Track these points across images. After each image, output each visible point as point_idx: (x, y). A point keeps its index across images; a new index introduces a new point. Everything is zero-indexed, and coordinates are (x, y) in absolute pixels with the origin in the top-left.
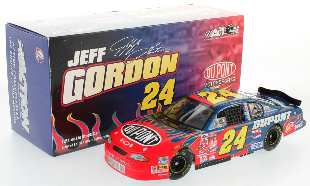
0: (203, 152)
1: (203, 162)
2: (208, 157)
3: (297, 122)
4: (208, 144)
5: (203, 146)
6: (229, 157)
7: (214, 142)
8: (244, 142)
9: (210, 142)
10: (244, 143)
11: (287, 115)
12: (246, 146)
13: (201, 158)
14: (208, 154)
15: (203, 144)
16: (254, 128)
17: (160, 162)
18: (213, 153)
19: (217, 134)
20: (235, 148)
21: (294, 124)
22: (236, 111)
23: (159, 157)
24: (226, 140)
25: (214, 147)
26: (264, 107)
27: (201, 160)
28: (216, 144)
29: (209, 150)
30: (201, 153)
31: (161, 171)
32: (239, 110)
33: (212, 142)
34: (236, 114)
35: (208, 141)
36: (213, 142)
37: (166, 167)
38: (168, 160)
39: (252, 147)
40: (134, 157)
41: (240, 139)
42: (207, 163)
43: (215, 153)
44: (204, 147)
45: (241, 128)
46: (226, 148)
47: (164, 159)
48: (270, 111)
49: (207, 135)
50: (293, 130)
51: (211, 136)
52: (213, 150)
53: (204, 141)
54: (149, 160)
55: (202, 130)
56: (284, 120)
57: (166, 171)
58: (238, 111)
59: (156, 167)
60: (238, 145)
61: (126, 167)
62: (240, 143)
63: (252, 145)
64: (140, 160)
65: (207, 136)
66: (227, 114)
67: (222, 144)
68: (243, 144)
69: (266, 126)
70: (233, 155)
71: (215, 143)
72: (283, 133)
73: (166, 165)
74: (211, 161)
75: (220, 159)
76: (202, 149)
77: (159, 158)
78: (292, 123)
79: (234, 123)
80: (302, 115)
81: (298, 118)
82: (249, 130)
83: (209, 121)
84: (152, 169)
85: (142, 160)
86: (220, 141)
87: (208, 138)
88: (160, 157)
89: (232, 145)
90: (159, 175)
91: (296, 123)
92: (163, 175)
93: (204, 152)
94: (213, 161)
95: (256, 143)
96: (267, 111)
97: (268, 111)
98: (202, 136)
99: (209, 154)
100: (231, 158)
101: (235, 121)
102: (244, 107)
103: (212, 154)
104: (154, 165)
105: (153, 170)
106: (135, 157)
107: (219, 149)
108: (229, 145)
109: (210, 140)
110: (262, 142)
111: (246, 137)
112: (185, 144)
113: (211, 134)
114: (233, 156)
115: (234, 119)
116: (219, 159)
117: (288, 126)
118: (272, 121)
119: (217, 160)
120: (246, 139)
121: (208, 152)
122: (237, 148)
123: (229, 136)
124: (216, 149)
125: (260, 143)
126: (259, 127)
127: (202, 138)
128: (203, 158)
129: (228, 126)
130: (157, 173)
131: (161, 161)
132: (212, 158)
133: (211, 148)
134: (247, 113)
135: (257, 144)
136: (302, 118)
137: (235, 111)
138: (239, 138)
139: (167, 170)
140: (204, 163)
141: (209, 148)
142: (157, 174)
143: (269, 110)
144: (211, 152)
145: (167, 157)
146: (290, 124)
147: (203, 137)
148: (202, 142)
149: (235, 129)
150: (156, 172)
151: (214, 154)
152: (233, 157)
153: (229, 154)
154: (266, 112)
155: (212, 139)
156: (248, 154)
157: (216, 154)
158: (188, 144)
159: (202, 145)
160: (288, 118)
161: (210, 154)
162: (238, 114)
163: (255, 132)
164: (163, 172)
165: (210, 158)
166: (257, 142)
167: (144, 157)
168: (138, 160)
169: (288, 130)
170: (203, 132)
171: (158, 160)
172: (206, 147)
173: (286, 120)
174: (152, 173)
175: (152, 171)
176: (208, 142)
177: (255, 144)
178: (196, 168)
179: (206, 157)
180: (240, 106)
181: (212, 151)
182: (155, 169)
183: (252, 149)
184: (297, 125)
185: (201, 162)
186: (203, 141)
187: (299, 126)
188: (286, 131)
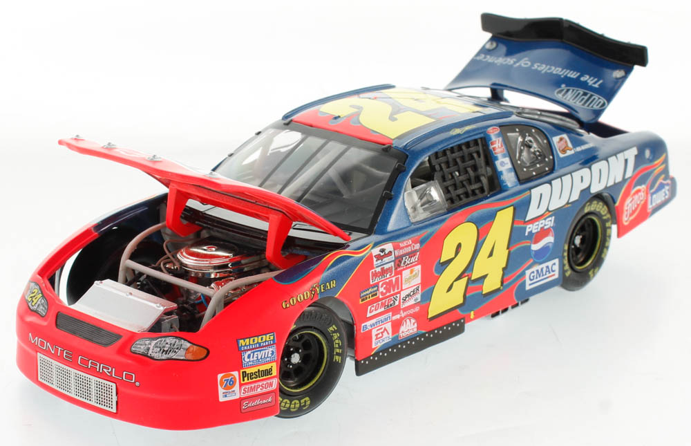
0: (379, 311)
1: (379, 345)
2: (396, 325)
3: (652, 186)
4: (394, 279)
5: (378, 290)
6: (457, 321)
7: (412, 272)
8: (504, 265)
9: (400, 273)
10: (504, 269)
11: (626, 161)
12: (510, 278)
13: (374, 332)
14: (395, 318)
15: (378, 283)
16: (533, 213)
17: (249, 357)
18: (412, 311)
19: (421, 243)
20: (477, 289)
21: (647, 194)
22: (467, 159)
23: (244, 339)
24: (449, 261)
25: (412, 289)
26: (555, 140)
27: (374, 338)
28: (418, 280)
29: (397, 303)
30: (375, 313)
31: (252, 389)
32: (475, 155)
33: (406, 273)
34: (469, 170)
35: (396, 269)
36: (408, 271)
37: (268, 372)
38: (273, 349)
39: (528, 282)
40: (148, 349)
41: (491, 255)
42: (393, 347)
43: (417, 309)
44: (382, 293)
45: (492, 216)
46: (450, 289)
47: (260, 347)
48: (572, 152)
49: (392, 249)
50: (643, 214)
51: (402, 252)
52: (411, 302)
53: (382, 269)
54: (208, 352)
55: (369, 232)
56: (619, 179)
57: (269, 389)
58: (472, 158)
59: (235, 378)
60: (485, 277)
61: (121, 389)
62: (491, 270)
63: (528, 272)
64: (172, 355)
65: (390, 253)
66: (441, 169)
67: (438, 278)
68: (502, 272)
69: (568, 203)
70: (472, 313)
71: (416, 276)
72: (614, 228)
73: (267, 367)
74: (404, 342)
75: (431, 332)
76: (378, 300)
77: (242, 342)
78: (639, 191)
79: (465, 200)
80: (666, 161)
81: (656, 172)
82: (518, 223)
83: (389, 196)
84: (221, 386)
85: (181, 355)
86: (433, 267)
87: (392, 257)
88: (247, 340)
89: (469, 279)
90: (245, 405)
91: (653, 188)
92: (258, 402)
93: (383, 309)
94: (412, 338)
95: (538, 267)
96: (564, 151)
97: (569, 153)
98: (376, 251)
99: (398, 317)
100: (467, 326)
101: (467, 195)
102: (492, 144)
103: (405, 317)
104: (227, 369)
105: (226, 388)
106: (151, 347)
107: (427, 296)
108: (459, 278)
109: (399, 266)
110: (556, 261)
111: (508, 248)
112: (325, 286)
113: (401, 245)
114: (472, 316)
115: (464, 186)
116: (429, 332)
117: (628, 200)
118: (585, 186)
119: (423, 335)
120: (509, 252)
121: (396, 310)
122: (481, 288)
123: (459, 246)
124: (418, 296)
125: (550, 264)
126: (547, 210)
127: (375, 259)
128: (378, 332)
129: (450, 211)
130: (237, 397)
131: (249, 352)
132: (409, 328)
133: (403, 294)
134: (503, 165)
135: (542, 270)
136: (666, 171)
137: (463, 158)
138: (488, 254)
139: (271, 385)
140: (384, 349)
141: (399, 293)
142: (241, 400)
143: (571, 150)
144: (405, 309)
145: (268, 338)
146: (634, 194)
147: (379, 257)
148: (375, 275)
149: (477, 222)
150: (236, 393)
151: (414, 316)
152: (471, 320)
153: (458, 310)
154: (562, 155)
155: (408, 262)
156: (513, 307)
157: (421, 315)
158: (333, 284)
159: (377, 285)
160: (629, 174)
161: (403, 315)
162: (475, 168)
163: (533, 228)
164: (259, 391)
165: (403, 329)
166: (541, 263)
167: (188, 345)
168: (165, 356)
169: (631, 215)
170: (374, 238)
171: (239, 352)
172: (388, 290)
173: (624, 180)
174: (222, 399)
175: (221, 391)
176: (396, 275)
177: (535, 269)
178: (360, 370)
179: (389, 326)
180: (479, 141)
181: (407, 304)
182: (232, 383)
183: (528, 288)
184: (654, 196)
185: (373, 347)
186: (379, 270)
187: (658, 198)
188: (625, 220)
